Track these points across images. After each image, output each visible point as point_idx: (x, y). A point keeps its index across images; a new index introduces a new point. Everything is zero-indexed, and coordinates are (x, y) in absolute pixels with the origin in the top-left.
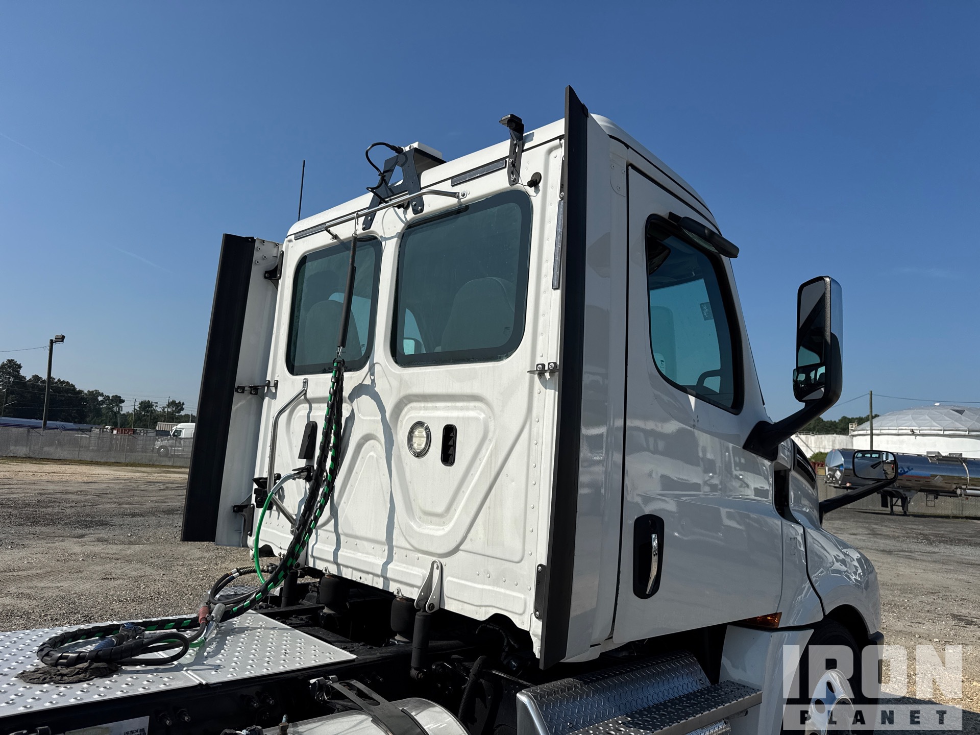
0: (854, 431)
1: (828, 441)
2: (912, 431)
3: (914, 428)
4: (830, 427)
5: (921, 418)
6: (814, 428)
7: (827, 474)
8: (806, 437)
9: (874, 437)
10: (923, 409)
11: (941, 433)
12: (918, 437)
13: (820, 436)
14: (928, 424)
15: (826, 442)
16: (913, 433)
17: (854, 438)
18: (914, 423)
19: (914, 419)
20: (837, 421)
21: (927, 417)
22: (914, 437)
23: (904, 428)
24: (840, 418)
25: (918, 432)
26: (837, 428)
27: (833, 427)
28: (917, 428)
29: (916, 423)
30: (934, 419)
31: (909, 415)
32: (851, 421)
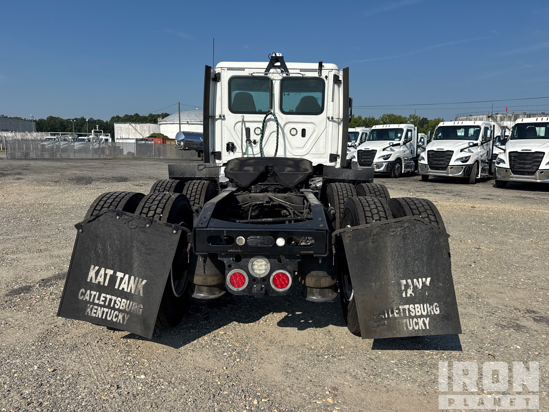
0: (160, 122)
1: (147, 127)
2: (187, 122)
3: (188, 121)
4: (144, 119)
5: (191, 116)
6: (135, 120)
7: (176, 144)
8: (135, 125)
9: (181, 125)
10: (191, 111)
11: (200, 123)
12: (190, 125)
13: (142, 124)
14: (194, 119)
15: (145, 128)
16: (188, 123)
17: (161, 126)
18: (188, 118)
19: (188, 116)
20: (147, 116)
21: (194, 115)
22: (188, 125)
23: (184, 120)
24: (149, 114)
25: (190, 123)
26: (147, 120)
27: (145, 119)
28: (189, 121)
29: (189, 118)
30: (196, 116)
31: (185, 114)
32: (159, 116)
